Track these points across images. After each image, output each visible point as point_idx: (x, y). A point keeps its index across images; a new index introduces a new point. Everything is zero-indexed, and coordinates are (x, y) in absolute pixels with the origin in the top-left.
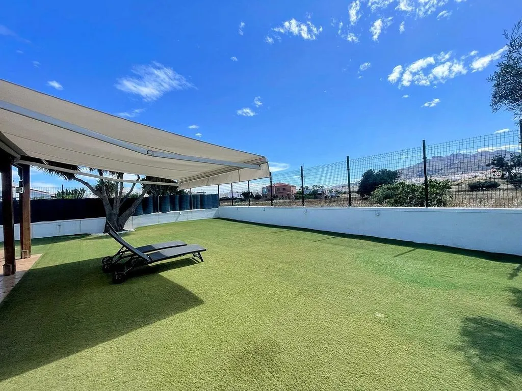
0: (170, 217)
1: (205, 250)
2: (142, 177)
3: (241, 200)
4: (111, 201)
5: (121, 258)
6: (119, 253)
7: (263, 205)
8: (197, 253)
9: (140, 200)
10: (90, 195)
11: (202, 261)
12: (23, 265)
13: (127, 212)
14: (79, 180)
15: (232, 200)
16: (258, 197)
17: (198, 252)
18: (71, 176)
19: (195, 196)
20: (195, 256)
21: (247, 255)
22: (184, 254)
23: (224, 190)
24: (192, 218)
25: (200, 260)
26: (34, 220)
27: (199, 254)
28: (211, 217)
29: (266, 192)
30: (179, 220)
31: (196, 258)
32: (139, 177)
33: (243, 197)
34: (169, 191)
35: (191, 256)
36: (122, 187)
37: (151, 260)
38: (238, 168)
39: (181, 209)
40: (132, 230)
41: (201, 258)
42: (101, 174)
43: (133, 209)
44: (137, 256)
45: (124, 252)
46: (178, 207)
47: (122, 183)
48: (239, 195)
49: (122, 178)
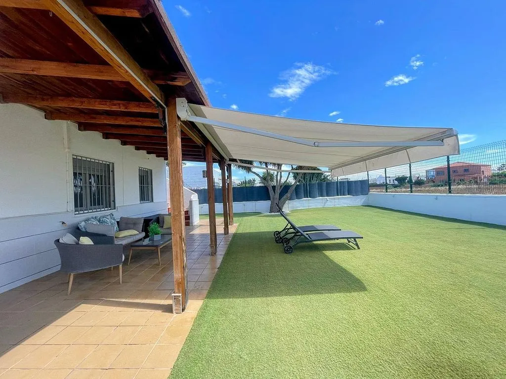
0: (318, 202)
1: (362, 238)
2: (294, 167)
3: (395, 186)
4: (274, 187)
5: (287, 234)
6: (285, 229)
7: (428, 191)
8: (353, 239)
9: (294, 187)
10: (258, 183)
11: (359, 248)
12: (232, 230)
13: (285, 197)
14: (254, 173)
15: (385, 186)
16: (419, 183)
17: (355, 238)
18: (249, 170)
19: (342, 183)
20: (349, 242)
21: (415, 251)
22: (338, 239)
23: (376, 175)
24: (339, 205)
25: (356, 248)
26: (235, 200)
27: (356, 241)
28: (360, 204)
29: (433, 176)
30: (326, 206)
31: (351, 244)
32: (292, 167)
33: (396, 183)
34: (315, 178)
35: (345, 241)
36: (281, 177)
37: (311, 239)
38: (406, 148)
39: (328, 195)
40: (288, 212)
41: (357, 245)
42: (267, 167)
43: (289, 195)
44: (300, 234)
45: (288, 229)
46: (325, 193)
47: (281, 173)
48: (392, 181)
49: (281, 169)
